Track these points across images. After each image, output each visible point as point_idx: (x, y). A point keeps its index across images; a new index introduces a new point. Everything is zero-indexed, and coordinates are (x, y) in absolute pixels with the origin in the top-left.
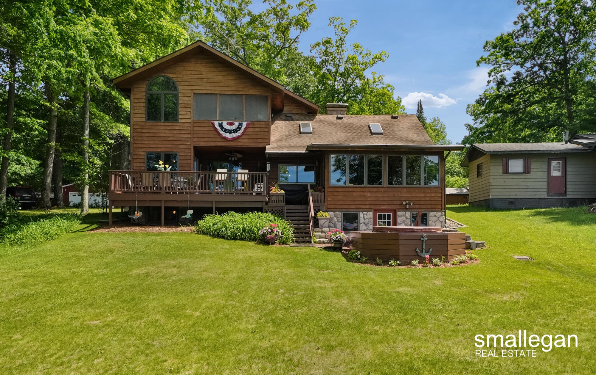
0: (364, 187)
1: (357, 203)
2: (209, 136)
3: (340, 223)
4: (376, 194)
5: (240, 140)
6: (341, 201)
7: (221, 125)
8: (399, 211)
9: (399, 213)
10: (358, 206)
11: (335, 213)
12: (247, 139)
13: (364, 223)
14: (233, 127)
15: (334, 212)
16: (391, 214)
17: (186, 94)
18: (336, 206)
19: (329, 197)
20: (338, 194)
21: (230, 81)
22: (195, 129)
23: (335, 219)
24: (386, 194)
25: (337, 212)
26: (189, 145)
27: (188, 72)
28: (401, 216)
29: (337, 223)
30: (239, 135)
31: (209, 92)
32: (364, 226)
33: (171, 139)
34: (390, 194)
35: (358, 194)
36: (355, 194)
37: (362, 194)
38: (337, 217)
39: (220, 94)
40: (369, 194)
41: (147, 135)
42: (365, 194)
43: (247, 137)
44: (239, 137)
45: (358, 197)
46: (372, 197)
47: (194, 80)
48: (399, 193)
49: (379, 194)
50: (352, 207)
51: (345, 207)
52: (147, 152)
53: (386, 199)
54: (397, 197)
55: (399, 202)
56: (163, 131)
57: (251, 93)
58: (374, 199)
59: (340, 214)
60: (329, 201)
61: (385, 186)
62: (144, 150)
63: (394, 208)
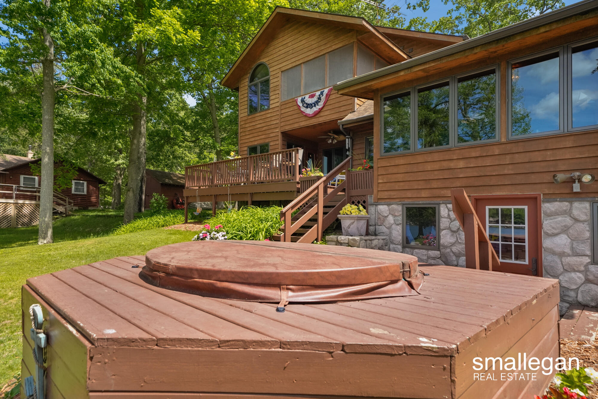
0: (449, 150)
1: (435, 184)
2: (294, 117)
3: (399, 228)
4: (480, 162)
5: (322, 114)
6: (402, 184)
7: (303, 101)
8: (548, 202)
9: (547, 207)
10: (437, 192)
11: (390, 207)
12: (328, 111)
13: (449, 228)
14: (315, 99)
15: (389, 205)
16: (526, 208)
17: (276, 75)
18: (392, 193)
19: (380, 177)
20: (395, 170)
21: (313, 43)
22: (283, 111)
23: (391, 219)
24: (507, 160)
25: (394, 206)
26: (277, 132)
27: (277, 50)
28: (556, 214)
29: (394, 226)
30: (320, 107)
31: (294, 64)
32: (448, 236)
33: (264, 129)
34: (518, 158)
35: (436, 166)
36: (429, 167)
37: (445, 164)
38: (394, 216)
39: (303, 63)
40: (461, 164)
41: (249, 129)
42: (452, 165)
43: (329, 107)
44: (321, 110)
45: (436, 173)
46: (468, 170)
47: (282, 56)
48: (549, 153)
49: (488, 162)
50: (424, 194)
51: (409, 194)
52: (248, 147)
53: (506, 172)
54: (543, 164)
55: (548, 178)
56: (258, 122)
57: (334, 47)
58: (476, 174)
59: (398, 209)
60: (380, 185)
61: (503, 140)
62: (246, 145)
63: (529, 192)
